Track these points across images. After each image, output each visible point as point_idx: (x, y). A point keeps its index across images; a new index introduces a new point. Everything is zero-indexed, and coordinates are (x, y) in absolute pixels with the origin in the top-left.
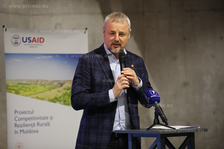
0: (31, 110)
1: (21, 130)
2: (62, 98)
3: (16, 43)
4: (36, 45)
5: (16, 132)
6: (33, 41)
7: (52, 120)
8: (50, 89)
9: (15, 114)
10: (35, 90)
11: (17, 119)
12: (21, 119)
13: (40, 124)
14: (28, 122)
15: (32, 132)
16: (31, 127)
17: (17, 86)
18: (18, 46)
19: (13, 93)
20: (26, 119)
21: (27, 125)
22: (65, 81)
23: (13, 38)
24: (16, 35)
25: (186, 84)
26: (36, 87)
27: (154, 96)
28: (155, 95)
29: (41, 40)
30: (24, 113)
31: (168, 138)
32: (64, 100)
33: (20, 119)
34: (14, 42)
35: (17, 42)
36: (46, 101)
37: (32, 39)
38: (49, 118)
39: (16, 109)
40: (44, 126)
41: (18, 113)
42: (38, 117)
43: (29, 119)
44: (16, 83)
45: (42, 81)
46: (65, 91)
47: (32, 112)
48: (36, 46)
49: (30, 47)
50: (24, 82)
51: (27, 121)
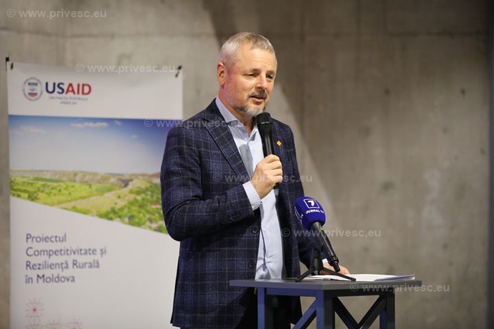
0: (61, 235)
1: (38, 276)
2: (126, 211)
3: (33, 94)
4: (74, 98)
5: (29, 280)
6: (68, 91)
7: (104, 255)
8: (101, 192)
9: (27, 241)
10: (70, 194)
11: (30, 252)
12: (39, 253)
13: (78, 265)
14: (55, 259)
15: (63, 279)
16: (61, 269)
17: (32, 184)
18: (35, 100)
19: (24, 198)
20: (50, 253)
21: (51, 266)
22: (133, 175)
23: (27, 84)
24: (32, 78)
25: (387, 187)
26: (73, 187)
27: (312, 211)
28: (316, 209)
29: (84, 89)
30: (46, 239)
31: (341, 298)
32: (129, 215)
33: (36, 253)
34: (27, 91)
35: (35, 92)
36: (93, 216)
37: (65, 88)
38: (98, 252)
39: (28, 232)
40: (87, 269)
41: (34, 239)
42: (74, 248)
43: (55, 253)
44: (31, 177)
45: (85, 174)
46: (132, 197)
47: (64, 239)
48: (75, 101)
49: (62, 103)
50: (48, 176)
51: (51, 257)
